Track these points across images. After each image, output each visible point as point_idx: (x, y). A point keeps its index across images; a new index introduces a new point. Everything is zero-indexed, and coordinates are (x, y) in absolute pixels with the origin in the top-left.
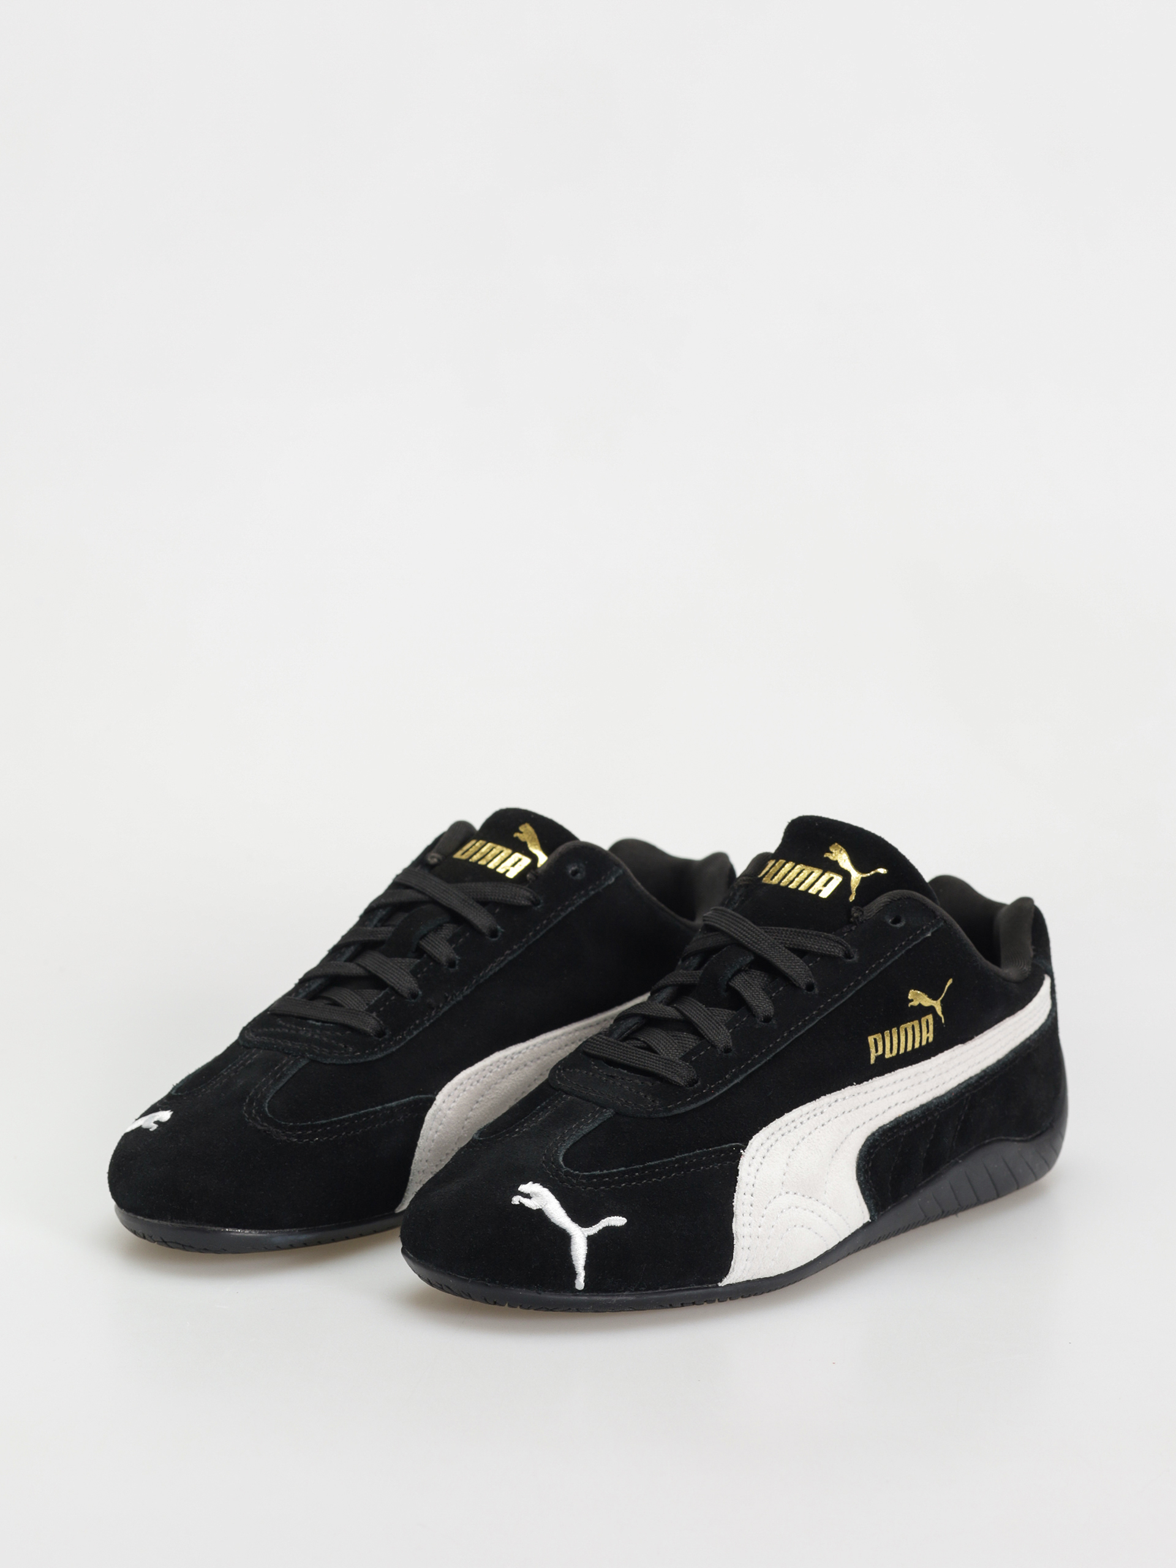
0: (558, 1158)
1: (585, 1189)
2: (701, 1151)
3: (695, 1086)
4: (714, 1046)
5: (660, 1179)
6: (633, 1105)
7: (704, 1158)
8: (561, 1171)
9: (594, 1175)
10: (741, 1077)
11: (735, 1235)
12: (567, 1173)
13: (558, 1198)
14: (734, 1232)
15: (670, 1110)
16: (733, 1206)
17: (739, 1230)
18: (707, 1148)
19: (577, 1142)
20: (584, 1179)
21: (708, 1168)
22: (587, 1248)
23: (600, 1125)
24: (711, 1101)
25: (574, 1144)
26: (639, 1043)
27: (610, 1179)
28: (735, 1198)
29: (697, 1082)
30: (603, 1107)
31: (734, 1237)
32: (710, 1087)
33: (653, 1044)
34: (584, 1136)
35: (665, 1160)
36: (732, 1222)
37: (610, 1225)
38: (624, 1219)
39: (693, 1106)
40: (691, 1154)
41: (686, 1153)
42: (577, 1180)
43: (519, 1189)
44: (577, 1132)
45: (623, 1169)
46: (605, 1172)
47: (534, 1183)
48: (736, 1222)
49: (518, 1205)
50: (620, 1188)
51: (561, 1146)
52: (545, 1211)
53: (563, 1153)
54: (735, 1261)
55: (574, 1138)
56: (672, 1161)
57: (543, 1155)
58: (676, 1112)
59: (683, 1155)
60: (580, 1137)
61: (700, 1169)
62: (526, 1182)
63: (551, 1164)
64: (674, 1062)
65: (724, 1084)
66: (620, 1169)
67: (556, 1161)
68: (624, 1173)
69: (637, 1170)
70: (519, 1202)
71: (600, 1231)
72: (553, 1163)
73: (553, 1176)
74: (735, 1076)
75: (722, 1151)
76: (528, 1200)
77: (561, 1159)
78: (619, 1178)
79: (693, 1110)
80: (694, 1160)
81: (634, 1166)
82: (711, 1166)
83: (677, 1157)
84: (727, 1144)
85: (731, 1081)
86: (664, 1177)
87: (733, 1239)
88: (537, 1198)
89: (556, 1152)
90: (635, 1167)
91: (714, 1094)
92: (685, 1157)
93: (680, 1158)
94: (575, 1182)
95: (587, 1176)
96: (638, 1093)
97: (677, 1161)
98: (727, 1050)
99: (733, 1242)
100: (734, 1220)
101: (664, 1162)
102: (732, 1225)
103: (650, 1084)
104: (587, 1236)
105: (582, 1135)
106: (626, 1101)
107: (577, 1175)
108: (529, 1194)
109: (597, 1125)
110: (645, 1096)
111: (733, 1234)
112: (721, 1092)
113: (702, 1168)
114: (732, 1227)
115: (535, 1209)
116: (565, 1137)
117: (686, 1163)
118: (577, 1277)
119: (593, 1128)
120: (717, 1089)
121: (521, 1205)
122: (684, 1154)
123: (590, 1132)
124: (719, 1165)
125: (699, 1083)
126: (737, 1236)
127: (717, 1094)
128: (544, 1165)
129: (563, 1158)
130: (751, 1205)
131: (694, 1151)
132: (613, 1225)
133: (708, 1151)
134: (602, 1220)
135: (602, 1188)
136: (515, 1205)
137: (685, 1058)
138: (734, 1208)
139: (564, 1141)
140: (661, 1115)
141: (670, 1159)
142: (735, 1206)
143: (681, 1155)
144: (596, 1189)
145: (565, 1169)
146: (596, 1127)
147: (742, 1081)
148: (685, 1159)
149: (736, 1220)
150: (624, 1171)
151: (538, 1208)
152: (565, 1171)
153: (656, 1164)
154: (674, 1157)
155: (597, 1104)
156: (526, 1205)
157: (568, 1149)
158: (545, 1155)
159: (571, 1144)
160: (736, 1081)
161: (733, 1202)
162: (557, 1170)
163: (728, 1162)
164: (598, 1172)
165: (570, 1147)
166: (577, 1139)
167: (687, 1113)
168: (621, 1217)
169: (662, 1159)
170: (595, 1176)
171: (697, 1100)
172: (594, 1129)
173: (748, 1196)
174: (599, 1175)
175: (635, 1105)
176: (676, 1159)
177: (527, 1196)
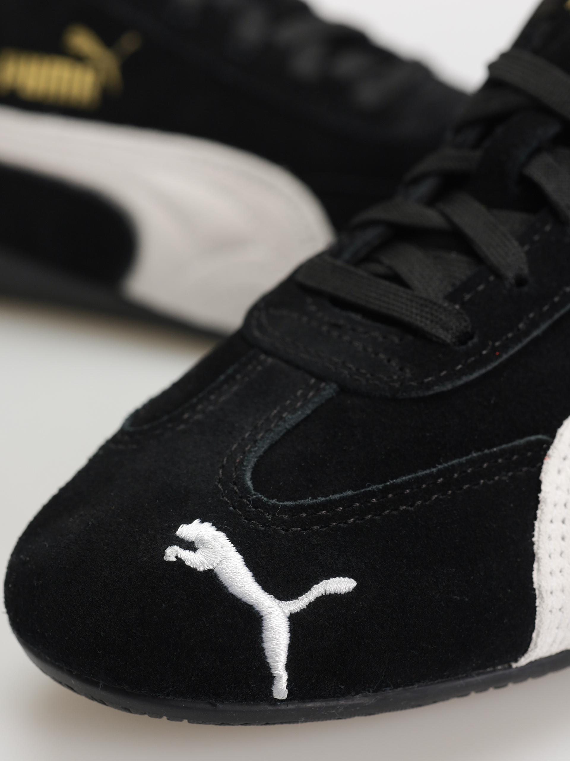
0: (244, 475)
1: (286, 530)
2: (480, 453)
3: (470, 344)
4: (499, 276)
5: (411, 506)
6: (369, 376)
7: (485, 465)
8: (247, 498)
9: (302, 505)
10: (544, 326)
11: (537, 592)
12: (257, 503)
13: (240, 551)
14: (535, 586)
15: (429, 386)
16: (533, 544)
17: (544, 584)
18: (490, 447)
19: (276, 442)
20: (285, 514)
21: (491, 482)
22: (289, 635)
23: (314, 412)
24: (495, 368)
25: (272, 447)
26: (380, 269)
27: (328, 512)
28: (536, 529)
29: (471, 337)
30: (320, 378)
31: (535, 595)
32: (493, 345)
33: (403, 270)
34: (289, 432)
35: (420, 473)
36: (532, 570)
37: (328, 593)
38: (352, 580)
39: (465, 379)
40: (464, 459)
41: (455, 457)
42: (274, 515)
43: (178, 533)
44: (277, 426)
45: (350, 493)
46: (321, 499)
47: (202, 522)
48: (539, 570)
49: (174, 562)
50: (346, 526)
51: (250, 451)
52: (219, 574)
53: (252, 464)
54: (539, 632)
55: (273, 437)
56: (431, 475)
57: (220, 468)
58: (437, 389)
59: (449, 464)
60: (281, 434)
61: (478, 484)
62: (189, 521)
63: (231, 485)
64: (435, 304)
65: (517, 339)
66: (345, 494)
67: (239, 481)
68: (351, 500)
69: (373, 494)
70: (177, 557)
71: (311, 605)
72: (235, 484)
73: (235, 508)
74: (534, 325)
75: (513, 451)
76: (192, 553)
77: (248, 475)
78: (344, 508)
79: (466, 385)
80: (469, 471)
81: (369, 486)
82: (496, 478)
83: (440, 467)
84: (522, 438)
85: (527, 333)
86: (419, 502)
87: (534, 598)
88: (206, 550)
89: (241, 463)
90: (370, 489)
91: (500, 356)
92: (453, 466)
93: (445, 468)
94: (270, 518)
95: (291, 508)
96: (377, 354)
97: (440, 474)
98: (521, 282)
99: (535, 602)
100: (535, 566)
101: (418, 478)
102: (531, 575)
103: (396, 340)
104: (288, 615)
105: (285, 431)
106: (358, 370)
107: (275, 506)
108: (193, 543)
109: (308, 412)
110: (389, 361)
111: (534, 590)
112: (512, 352)
113: (482, 481)
114: (531, 578)
115: (201, 569)
116: (258, 433)
117: (456, 475)
118: (275, 682)
119: (303, 417)
120: (505, 348)
121: (180, 562)
122: (452, 459)
123: (297, 426)
124: (510, 474)
125: (475, 340)
126: (540, 593)
127: (505, 357)
128: (220, 486)
129: (252, 474)
130: (563, 539)
131: (467, 454)
132: (333, 592)
133: (491, 453)
134: (315, 586)
135: (315, 528)
136: (169, 562)
137: (452, 297)
138: (535, 547)
139: (255, 441)
140: (414, 394)
141: (428, 471)
142: (536, 543)
143: (446, 462)
144: (305, 530)
145: (255, 495)
146: (309, 416)
147: (545, 333)
148: (452, 469)
149: (539, 566)
150: (352, 497)
151: (207, 568)
152: (253, 500)
153: (405, 481)
154: (434, 467)
155: (312, 374)
156: (188, 563)
157: (261, 457)
158: (223, 467)
159: (266, 447)
160: (536, 333)
161: (533, 536)
162: (241, 497)
163: (525, 469)
164: (309, 501)
165: (265, 453)
166: (277, 438)
167: (455, 390)
168: (347, 578)
169: (415, 472)
170: (303, 508)
171: (471, 368)
172: (305, 419)
173: (558, 523)
174: (310, 506)
175: (372, 375)
176: (439, 470)
177: (190, 546)
